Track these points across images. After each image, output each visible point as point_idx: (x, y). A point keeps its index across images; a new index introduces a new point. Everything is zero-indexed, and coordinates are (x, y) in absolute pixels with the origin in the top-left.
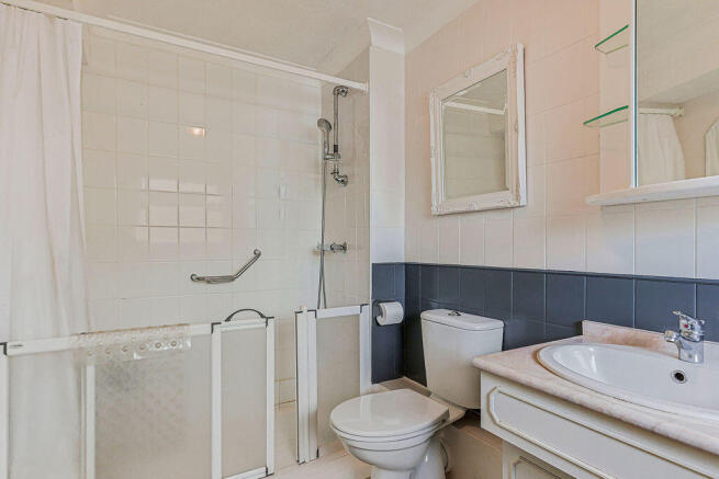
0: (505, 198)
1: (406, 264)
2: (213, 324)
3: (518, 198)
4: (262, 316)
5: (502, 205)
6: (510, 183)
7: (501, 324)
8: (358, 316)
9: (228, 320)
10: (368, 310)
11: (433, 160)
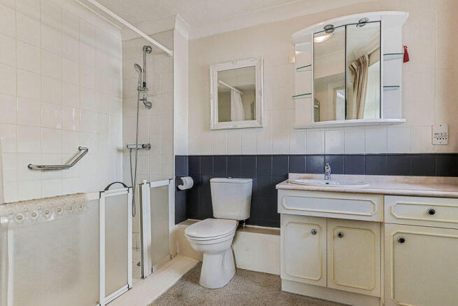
0: (255, 123)
1: (189, 156)
2: (100, 192)
3: (261, 123)
4: (125, 186)
5: (253, 126)
6: (257, 116)
7: (251, 180)
8: (168, 185)
9: (107, 189)
10: (173, 182)
11: (211, 101)
